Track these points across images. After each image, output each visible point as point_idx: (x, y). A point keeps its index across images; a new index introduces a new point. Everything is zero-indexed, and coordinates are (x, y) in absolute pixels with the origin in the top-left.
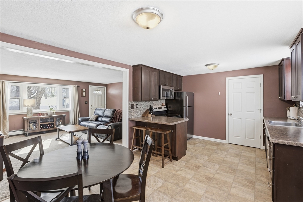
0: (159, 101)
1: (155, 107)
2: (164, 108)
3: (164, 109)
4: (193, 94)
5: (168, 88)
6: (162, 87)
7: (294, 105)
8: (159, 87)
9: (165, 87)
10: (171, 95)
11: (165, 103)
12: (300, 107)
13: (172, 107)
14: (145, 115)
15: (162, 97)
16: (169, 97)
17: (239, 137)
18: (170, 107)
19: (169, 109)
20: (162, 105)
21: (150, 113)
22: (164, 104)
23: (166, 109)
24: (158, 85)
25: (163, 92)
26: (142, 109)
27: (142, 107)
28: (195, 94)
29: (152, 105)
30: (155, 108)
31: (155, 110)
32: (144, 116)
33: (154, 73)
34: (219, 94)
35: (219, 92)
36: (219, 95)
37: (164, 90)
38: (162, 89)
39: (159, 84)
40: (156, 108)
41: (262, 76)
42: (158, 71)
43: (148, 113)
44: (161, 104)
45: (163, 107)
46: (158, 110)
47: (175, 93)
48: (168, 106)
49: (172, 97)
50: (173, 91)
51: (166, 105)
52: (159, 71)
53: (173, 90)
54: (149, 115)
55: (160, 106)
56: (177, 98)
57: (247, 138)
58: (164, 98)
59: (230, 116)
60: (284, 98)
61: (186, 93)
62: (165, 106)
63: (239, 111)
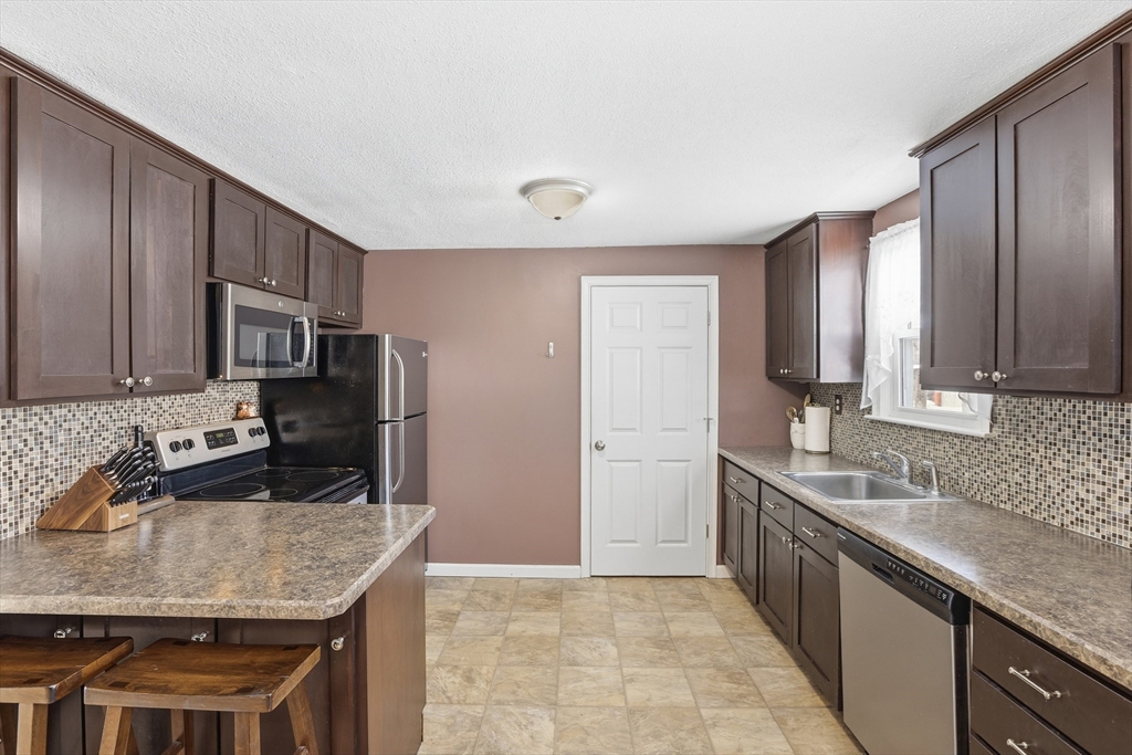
0: (213, 390)
1: (180, 436)
2: (253, 432)
3: (249, 439)
4: (425, 347)
5: (280, 305)
6: (233, 296)
7: (808, 398)
8: (214, 296)
9: (256, 300)
10: (297, 353)
11: (255, 399)
12: (862, 407)
13: (301, 424)
14: (73, 519)
15: (238, 362)
16: (286, 364)
17: (634, 541)
18: (289, 427)
19: (286, 437)
20: (237, 418)
21: (118, 499)
22: (253, 411)
23: (263, 441)
24: (204, 279)
25: (243, 328)
26: (43, 466)
27: (36, 455)
28: (431, 347)
29: (148, 422)
30: (175, 447)
31: (170, 461)
32: (57, 524)
33: (160, 181)
34: (551, 350)
35: (551, 344)
36: (548, 356)
37: (245, 315)
38: (239, 309)
39: (210, 273)
40: (189, 444)
41: (713, 281)
42: (205, 178)
43: (104, 501)
44: (230, 409)
45: (241, 429)
46: (202, 454)
47: (322, 342)
48: (280, 420)
49: (310, 364)
50: (311, 328)
51: (267, 412)
52: (214, 179)
53: (311, 321)
54: (111, 510)
55: (221, 422)
56: (333, 371)
57: (663, 542)
58: (249, 372)
59: (595, 452)
60: (818, 376)
61: (394, 345)
62: (260, 423)
63: (634, 429)
